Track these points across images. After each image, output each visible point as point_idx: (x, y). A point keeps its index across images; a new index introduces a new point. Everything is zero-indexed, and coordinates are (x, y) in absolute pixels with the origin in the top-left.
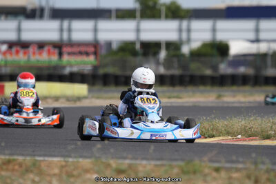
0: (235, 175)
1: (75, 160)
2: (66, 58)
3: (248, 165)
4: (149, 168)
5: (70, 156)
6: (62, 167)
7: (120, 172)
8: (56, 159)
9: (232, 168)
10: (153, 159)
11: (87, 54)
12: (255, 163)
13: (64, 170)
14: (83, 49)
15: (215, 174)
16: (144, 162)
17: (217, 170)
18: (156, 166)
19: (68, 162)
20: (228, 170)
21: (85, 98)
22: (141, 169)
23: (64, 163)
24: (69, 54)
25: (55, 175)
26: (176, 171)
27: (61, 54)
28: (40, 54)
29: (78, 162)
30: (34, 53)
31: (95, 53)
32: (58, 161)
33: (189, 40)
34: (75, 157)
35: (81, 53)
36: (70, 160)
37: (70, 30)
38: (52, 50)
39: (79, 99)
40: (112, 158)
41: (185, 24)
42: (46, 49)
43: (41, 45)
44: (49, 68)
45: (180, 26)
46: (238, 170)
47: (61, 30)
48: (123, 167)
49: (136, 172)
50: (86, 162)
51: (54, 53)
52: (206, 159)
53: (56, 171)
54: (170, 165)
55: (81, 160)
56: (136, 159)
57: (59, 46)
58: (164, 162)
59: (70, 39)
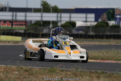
0: (69, 73)
1: (10, 66)
2: (14, 26)
3: (74, 69)
4: (37, 69)
5: (8, 65)
6: (5, 68)
7: (26, 71)
8: (3, 66)
9: (68, 70)
10: (39, 66)
11: (22, 25)
12: (76, 69)
13: (6, 70)
14: (21, 23)
15: (61, 72)
16: (36, 67)
17: (62, 71)
18: (40, 69)
19: (7, 66)
20: (66, 71)
21: (20, 42)
22: (34, 70)
23: (5, 67)
24: (15, 25)
25: (2, 72)
26: (47, 71)
27: (12, 25)
28: (5, 25)
29: (11, 67)
30: (2, 24)
31: (25, 25)
32: (4, 66)
33: (61, 21)
34: (10, 65)
35: (20, 25)
36: (8, 66)
37: (16, 16)
38: (9, 23)
39: (18, 42)
40: (24, 65)
41: (59, 14)
42: (7, 23)
43: (5, 21)
44: (7, 30)
45: (58, 15)
46: (70, 71)
47: (13, 16)
48: (28, 69)
49: (32, 71)
50: (14, 67)
51: (10, 25)
52: (58, 67)
53: (3, 70)
54: (45, 69)
55: (12, 66)
56: (33, 66)
57: (12, 22)
58: (43, 68)
59: (16, 19)
